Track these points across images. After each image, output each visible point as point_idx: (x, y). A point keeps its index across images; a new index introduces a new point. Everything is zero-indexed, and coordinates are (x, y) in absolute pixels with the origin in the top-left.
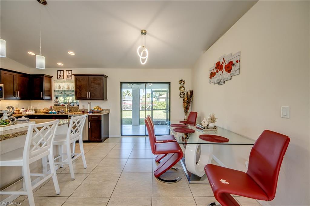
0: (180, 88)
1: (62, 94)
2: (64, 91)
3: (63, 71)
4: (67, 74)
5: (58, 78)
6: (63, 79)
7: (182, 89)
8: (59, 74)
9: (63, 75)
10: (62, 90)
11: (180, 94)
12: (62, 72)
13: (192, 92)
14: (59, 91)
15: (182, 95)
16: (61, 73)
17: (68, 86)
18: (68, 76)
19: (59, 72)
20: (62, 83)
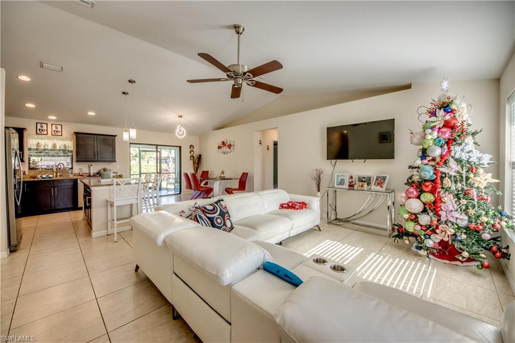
0: (191, 152)
1: (42, 154)
2: (48, 149)
3: (47, 124)
4: (54, 129)
5: (38, 133)
6: (47, 134)
7: (192, 153)
8: (39, 127)
9: (46, 129)
10: (43, 148)
11: (191, 157)
12: (45, 126)
13: (200, 156)
14: (37, 149)
15: (192, 158)
16: (42, 127)
17: (55, 144)
18: (54, 131)
19: (39, 125)
20: (43, 139)
